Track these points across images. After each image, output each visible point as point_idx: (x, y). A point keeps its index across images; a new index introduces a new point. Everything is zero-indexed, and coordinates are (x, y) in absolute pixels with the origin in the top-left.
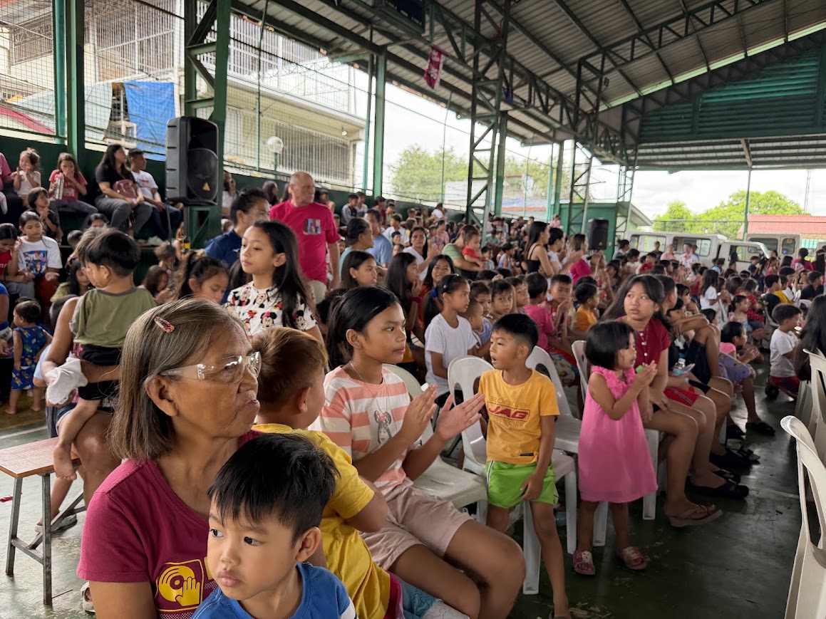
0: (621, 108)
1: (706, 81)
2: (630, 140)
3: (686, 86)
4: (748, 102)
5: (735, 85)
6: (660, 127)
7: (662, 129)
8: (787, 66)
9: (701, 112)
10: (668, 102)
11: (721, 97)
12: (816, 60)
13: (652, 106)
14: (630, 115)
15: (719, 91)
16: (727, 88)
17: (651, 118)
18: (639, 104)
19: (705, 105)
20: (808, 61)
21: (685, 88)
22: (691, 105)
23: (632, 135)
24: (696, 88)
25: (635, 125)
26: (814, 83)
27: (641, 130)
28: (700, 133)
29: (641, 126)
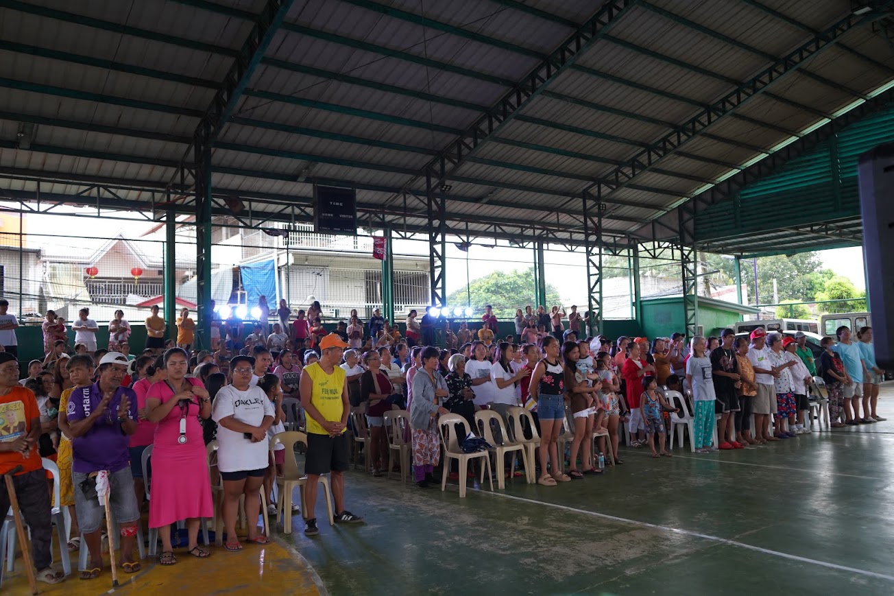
0: (677, 210)
1: (741, 179)
2: (688, 239)
3: (726, 185)
4: (778, 194)
5: (765, 180)
6: (710, 225)
7: (713, 226)
8: (803, 159)
9: (741, 207)
10: (713, 202)
11: (755, 192)
12: (827, 151)
13: (702, 206)
14: (686, 216)
15: (752, 188)
16: (759, 184)
17: (701, 217)
18: (691, 205)
19: (743, 201)
20: (820, 153)
21: (725, 188)
22: (732, 202)
23: (689, 234)
24: (735, 187)
25: (690, 225)
26: (829, 171)
27: (695, 229)
28: (743, 226)
29: (695, 224)
